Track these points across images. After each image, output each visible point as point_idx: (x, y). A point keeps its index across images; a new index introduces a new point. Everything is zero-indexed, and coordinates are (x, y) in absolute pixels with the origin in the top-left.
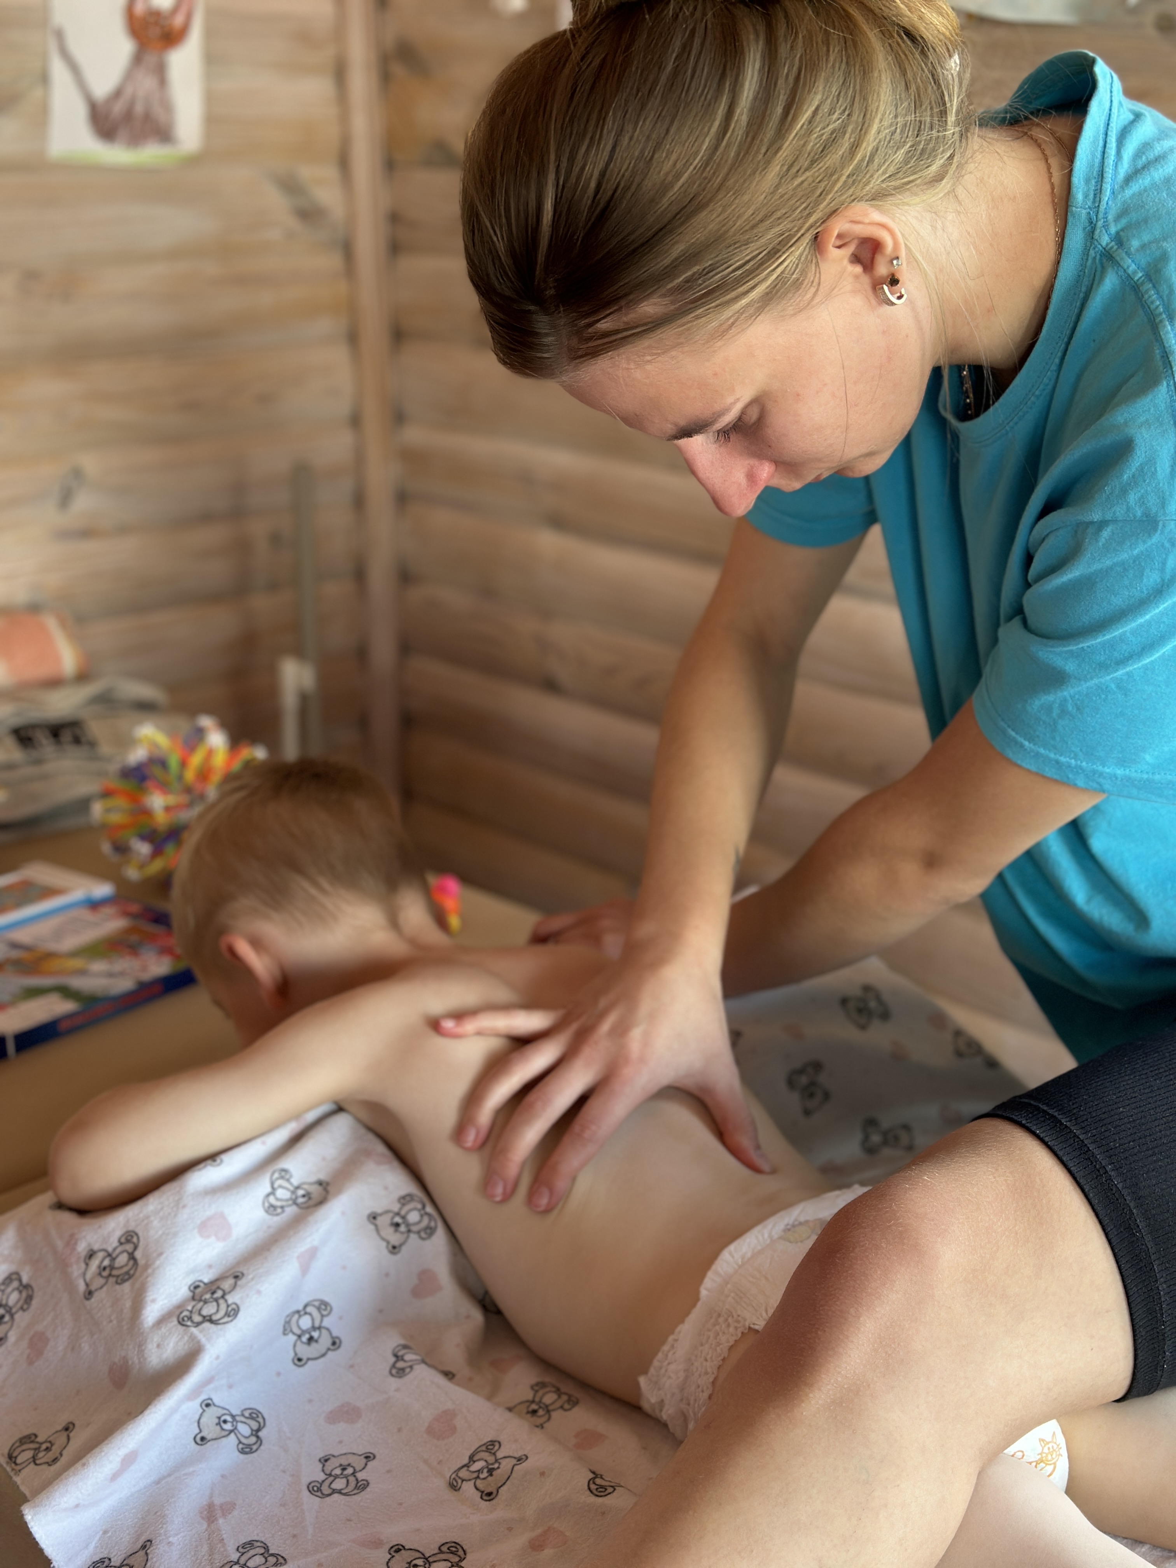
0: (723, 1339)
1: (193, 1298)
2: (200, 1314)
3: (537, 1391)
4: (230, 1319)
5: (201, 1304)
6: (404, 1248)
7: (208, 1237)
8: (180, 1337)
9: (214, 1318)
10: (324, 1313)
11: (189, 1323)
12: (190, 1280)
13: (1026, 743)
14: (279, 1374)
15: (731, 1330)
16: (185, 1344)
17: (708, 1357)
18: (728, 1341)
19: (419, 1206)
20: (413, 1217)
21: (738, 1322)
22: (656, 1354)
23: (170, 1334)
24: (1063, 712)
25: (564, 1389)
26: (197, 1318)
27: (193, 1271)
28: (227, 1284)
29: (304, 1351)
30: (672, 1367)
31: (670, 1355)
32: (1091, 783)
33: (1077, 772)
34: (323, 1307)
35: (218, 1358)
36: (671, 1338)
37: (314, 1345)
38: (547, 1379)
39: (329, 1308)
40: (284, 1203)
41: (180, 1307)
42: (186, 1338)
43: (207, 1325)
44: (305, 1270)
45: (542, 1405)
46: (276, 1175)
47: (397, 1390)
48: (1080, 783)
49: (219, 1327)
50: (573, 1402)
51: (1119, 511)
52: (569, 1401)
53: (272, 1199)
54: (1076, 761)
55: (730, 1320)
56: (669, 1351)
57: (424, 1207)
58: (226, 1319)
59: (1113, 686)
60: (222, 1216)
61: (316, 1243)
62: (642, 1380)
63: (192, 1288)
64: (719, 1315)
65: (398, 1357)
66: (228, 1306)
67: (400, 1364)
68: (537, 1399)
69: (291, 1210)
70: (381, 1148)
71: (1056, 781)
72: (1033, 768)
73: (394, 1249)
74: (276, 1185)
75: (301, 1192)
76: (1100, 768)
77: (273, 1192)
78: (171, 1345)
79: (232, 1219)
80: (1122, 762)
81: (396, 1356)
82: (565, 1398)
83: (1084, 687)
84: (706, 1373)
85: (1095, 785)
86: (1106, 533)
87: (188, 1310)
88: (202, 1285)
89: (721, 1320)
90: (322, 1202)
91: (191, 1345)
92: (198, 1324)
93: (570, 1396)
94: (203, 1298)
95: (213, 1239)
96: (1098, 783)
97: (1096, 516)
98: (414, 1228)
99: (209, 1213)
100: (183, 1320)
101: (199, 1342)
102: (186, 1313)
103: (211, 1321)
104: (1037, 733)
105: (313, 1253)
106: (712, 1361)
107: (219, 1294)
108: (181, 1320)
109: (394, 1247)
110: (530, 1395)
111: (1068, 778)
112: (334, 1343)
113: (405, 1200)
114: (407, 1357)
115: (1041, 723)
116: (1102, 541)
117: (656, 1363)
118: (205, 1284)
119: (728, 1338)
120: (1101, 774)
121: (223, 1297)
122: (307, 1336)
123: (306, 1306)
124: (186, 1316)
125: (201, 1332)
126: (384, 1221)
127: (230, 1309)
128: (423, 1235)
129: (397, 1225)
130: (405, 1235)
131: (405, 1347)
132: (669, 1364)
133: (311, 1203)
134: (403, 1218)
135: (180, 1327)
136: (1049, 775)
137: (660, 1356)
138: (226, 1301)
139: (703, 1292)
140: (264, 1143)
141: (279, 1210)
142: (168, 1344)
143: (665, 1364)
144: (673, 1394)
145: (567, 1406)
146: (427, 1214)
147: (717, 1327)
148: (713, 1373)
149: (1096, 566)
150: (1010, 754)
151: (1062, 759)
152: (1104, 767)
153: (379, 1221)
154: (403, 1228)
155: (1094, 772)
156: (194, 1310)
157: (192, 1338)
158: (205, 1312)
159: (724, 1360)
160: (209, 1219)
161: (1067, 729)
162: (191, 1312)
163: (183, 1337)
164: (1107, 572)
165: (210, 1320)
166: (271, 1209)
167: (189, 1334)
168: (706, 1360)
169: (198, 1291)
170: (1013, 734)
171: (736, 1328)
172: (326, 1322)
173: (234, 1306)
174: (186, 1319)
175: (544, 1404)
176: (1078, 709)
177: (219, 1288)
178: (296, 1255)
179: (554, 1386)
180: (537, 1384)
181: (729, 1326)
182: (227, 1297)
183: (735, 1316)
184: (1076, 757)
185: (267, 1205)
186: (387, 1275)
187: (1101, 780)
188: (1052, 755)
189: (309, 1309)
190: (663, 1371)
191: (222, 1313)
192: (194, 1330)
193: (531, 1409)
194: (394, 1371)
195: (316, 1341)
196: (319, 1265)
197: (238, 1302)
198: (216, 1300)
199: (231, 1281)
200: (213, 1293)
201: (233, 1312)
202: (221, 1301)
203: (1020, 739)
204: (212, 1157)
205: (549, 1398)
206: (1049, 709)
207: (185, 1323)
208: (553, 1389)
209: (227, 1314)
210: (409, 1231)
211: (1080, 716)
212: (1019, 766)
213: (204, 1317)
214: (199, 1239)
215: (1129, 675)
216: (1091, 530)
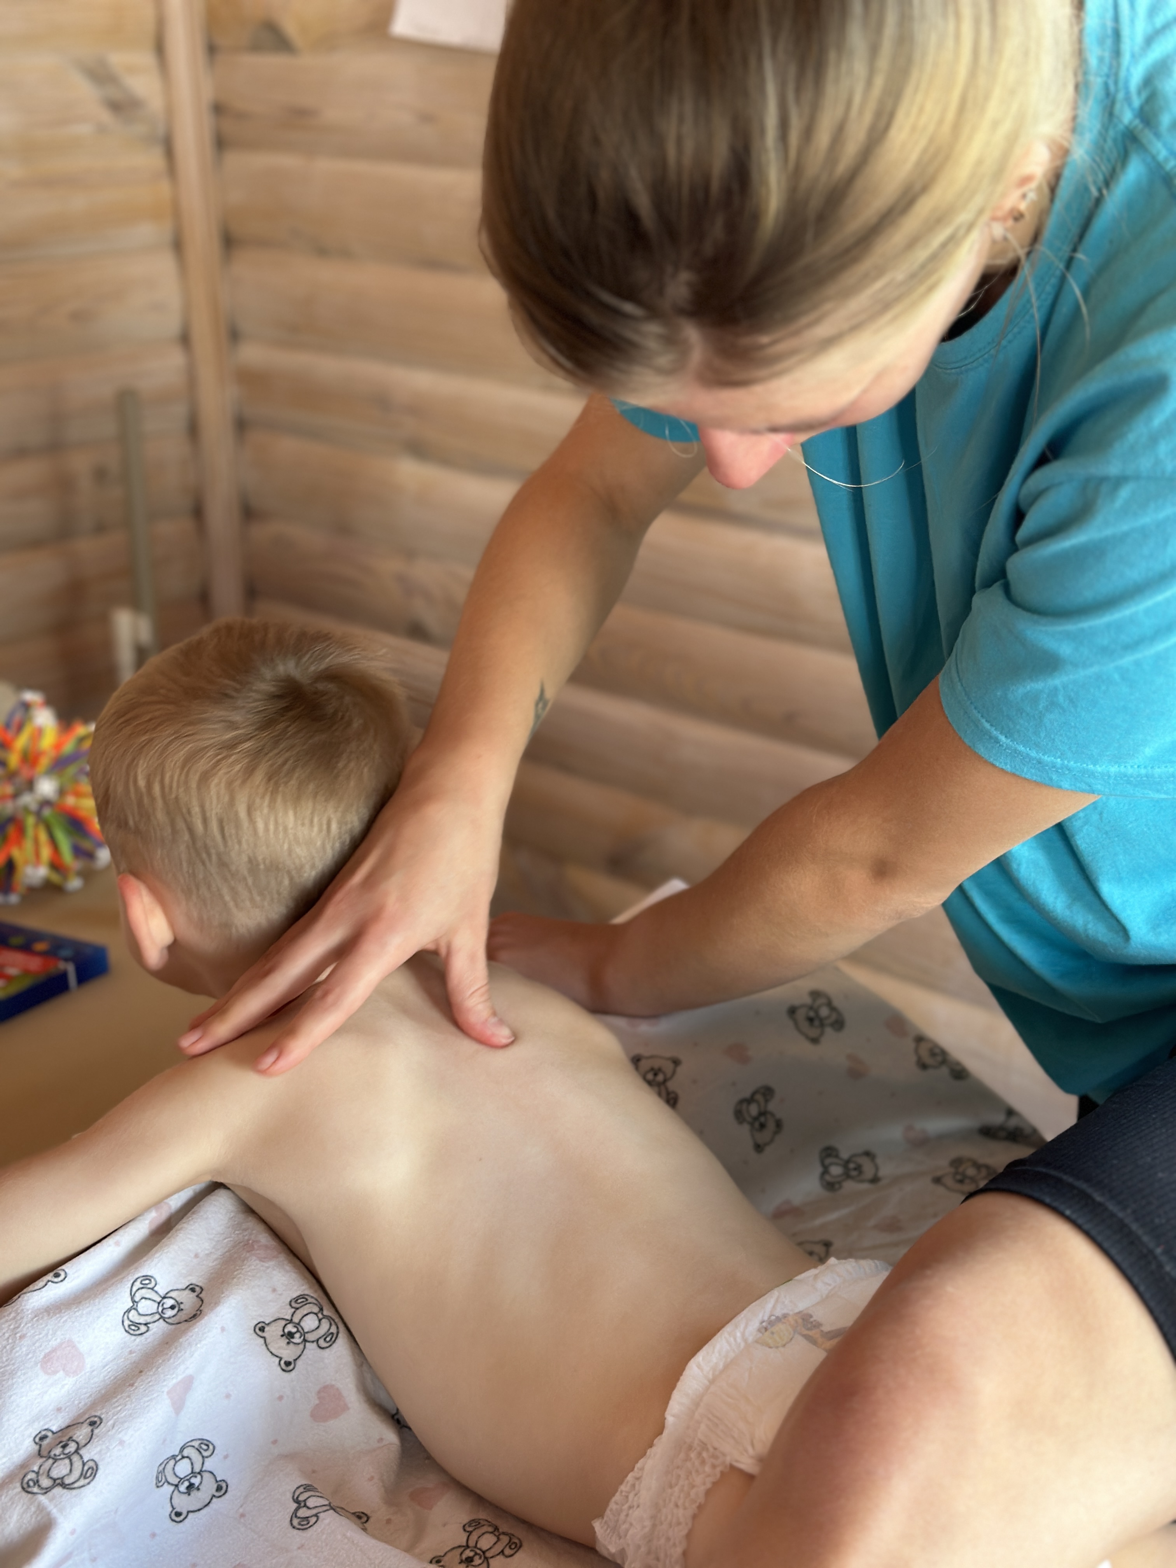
0: (698, 1480)
1: (39, 1454)
2: (48, 1476)
3: (470, 1533)
4: (87, 1481)
5: (51, 1461)
6: (299, 1363)
7: (55, 1372)
8: (25, 1507)
9: (67, 1481)
10: (205, 1454)
11: (35, 1490)
12: (34, 1430)
13: (1003, 738)
14: (154, 1535)
15: (707, 1469)
16: (31, 1516)
17: (680, 1503)
18: (704, 1484)
19: (316, 1309)
20: (310, 1323)
21: (714, 1457)
22: (614, 1495)
23: (13, 1503)
24: (1053, 704)
25: (503, 1528)
26: (45, 1482)
27: (37, 1418)
28: (81, 1434)
29: (183, 1503)
30: (636, 1514)
31: (631, 1496)
32: (1078, 785)
33: (1064, 774)
34: (205, 1447)
35: (73, 1532)
36: (630, 1477)
37: (194, 1493)
38: (482, 1515)
39: (211, 1447)
40: (148, 1319)
41: (24, 1466)
42: (33, 1509)
43: (58, 1490)
44: (178, 1406)
45: (478, 1551)
46: (138, 1285)
47: (301, 1547)
48: (1066, 785)
49: (74, 1492)
50: (516, 1546)
51: (1145, 464)
52: (510, 1544)
53: (133, 1315)
54: (1061, 760)
55: (705, 1454)
56: (629, 1492)
57: (321, 1309)
58: (82, 1482)
59: (1116, 677)
60: (71, 1344)
61: (189, 1372)
62: (597, 1525)
63: (37, 1440)
64: (690, 1448)
65: (300, 1504)
66: (84, 1464)
67: (303, 1513)
68: (472, 1543)
69: (158, 1328)
70: (264, 1238)
71: (1037, 783)
72: (1008, 768)
73: (288, 1366)
74: (137, 1299)
75: (169, 1303)
76: (1091, 767)
77: (134, 1307)
78: (15, 1518)
79: (83, 1347)
80: (1117, 759)
81: (296, 1501)
82: (505, 1539)
83: (1081, 674)
84: (679, 1524)
85: (1084, 786)
86: (1125, 493)
87: (33, 1471)
88: (50, 1434)
89: (693, 1455)
90: (195, 1316)
91: (39, 1518)
92: (47, 1490)
93: (511, 1536)
94: (52, 1454)
95: (61, 1374)
96: (1086, 783)
97: (1113, 468)
98: (310, 1337)
99: (54, 1343)
100: (29, 1486)
101: (49, 1514)
102: (32, 1476)
103: (64, 1486)
104: (1018, 727)
105: (188, 1383)
106: (685, 1508)
107: (72, 1447)
108: (25, 1486)
109: (288, 1364)
110: (462, 1539)
111: (1051, 779)
112: (219, 1488)
113: (297, 1302)
114: (311, 1503)
115: (1024, 714)
116: (1119, 503)
117: (612, 1505)
118: (53, 1433)
119: (702, 1481)
120: (1092, 774)
121: (77, 1451)
122: (186, 1484)
123: (182, 1450)
124: (31, 1480)
125: (51, 1500)
126: (275, 1331)
127: (86, 1468)
128: (322, 1343)
129: (291, 1335)
130: (301, 1346)
131: (307, 1488)
132: (630, 1507)
133: (183, 1316)
134: (297, 1325)
135: (24, 1494)
136: (1028, 776)
137: (617, 1497)
138: (81, 1457)
139: (670, 1419)
140: (117, 1244)
141: (143, 1329)
142: (10, 1517)
143: (626, 1507)
144: (639, 1547)
145: (508, 1551)
146: (325, 1317)
147: (689, 1464)
148: (687, 1524)
149: (1108, 532)
150: (981, 750)
151: (1046, 758)
152: (1095, 765)
153: (269, 1332)
154: (297, 1339)
155: (1084, 772)
156: (41, 1472)
157: (41, 1508)
158: (55, 1474)
159: (700, 1507)
160: (54, 1350)
161: (1055, 724)
162: (37, 1473)
163: (28, 1508)
164: (1122, 538)
165: (60, 1483)
166: (133, 1328)
167: (36, 1504)
168: (677, 1506)
169: (45, 1442)
170: (987, 726)
171: (714, 1466)
172: (209, 1465)
173: (91, 1464)
174: (31, 1483)
175: (480, 1549)
176: (1071, 701)
177: (70, 1439)
178: (166, 1390)
179: (490, 1524)
180: (470, 1523)
181: (703, 1462)
182: (82, 1452)
183: (711, 1450)
184: (1062, 756)
185: (127, 1323)
186: (281, 1398)
187: (1092, 781)
188: (1033, 754)
189: (185, 1453)
190: (622, 1516)
191: (76, 1473)
192: (42, 1499)
193: (464, 1557)
194: (296, 1522)
195: (198, 1489)
196: (197, 1398)
197: (96, 1458)
198: (69, 1457)
199: (85, 1430)
200: (64, 1447)
201: (90, 1472)
202: (75, 1458)
203: (995, 733)
204: (53, 1269)
205: (486, 1542)
206: (1034, 698)
207: (30, 1490)
208: (491, 1529)
209: (83, 1475)
210: (305, 1341)
211: (1072, 710)
212: (993, 765)
213: (55, 1480)
214: (43, 1377)
215: (1137, 663)
216: (1105, 488)
